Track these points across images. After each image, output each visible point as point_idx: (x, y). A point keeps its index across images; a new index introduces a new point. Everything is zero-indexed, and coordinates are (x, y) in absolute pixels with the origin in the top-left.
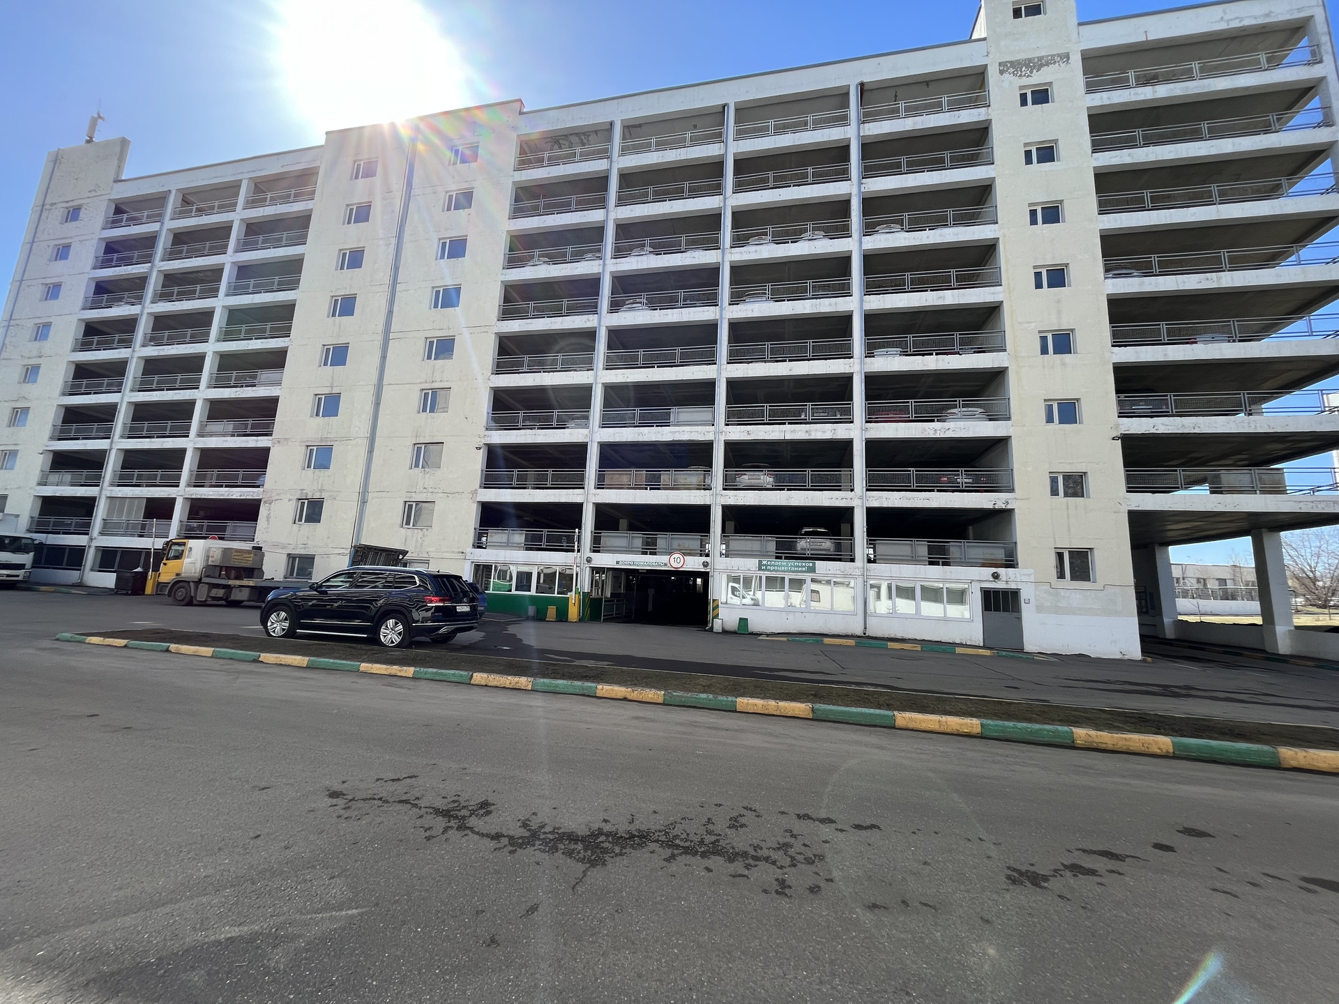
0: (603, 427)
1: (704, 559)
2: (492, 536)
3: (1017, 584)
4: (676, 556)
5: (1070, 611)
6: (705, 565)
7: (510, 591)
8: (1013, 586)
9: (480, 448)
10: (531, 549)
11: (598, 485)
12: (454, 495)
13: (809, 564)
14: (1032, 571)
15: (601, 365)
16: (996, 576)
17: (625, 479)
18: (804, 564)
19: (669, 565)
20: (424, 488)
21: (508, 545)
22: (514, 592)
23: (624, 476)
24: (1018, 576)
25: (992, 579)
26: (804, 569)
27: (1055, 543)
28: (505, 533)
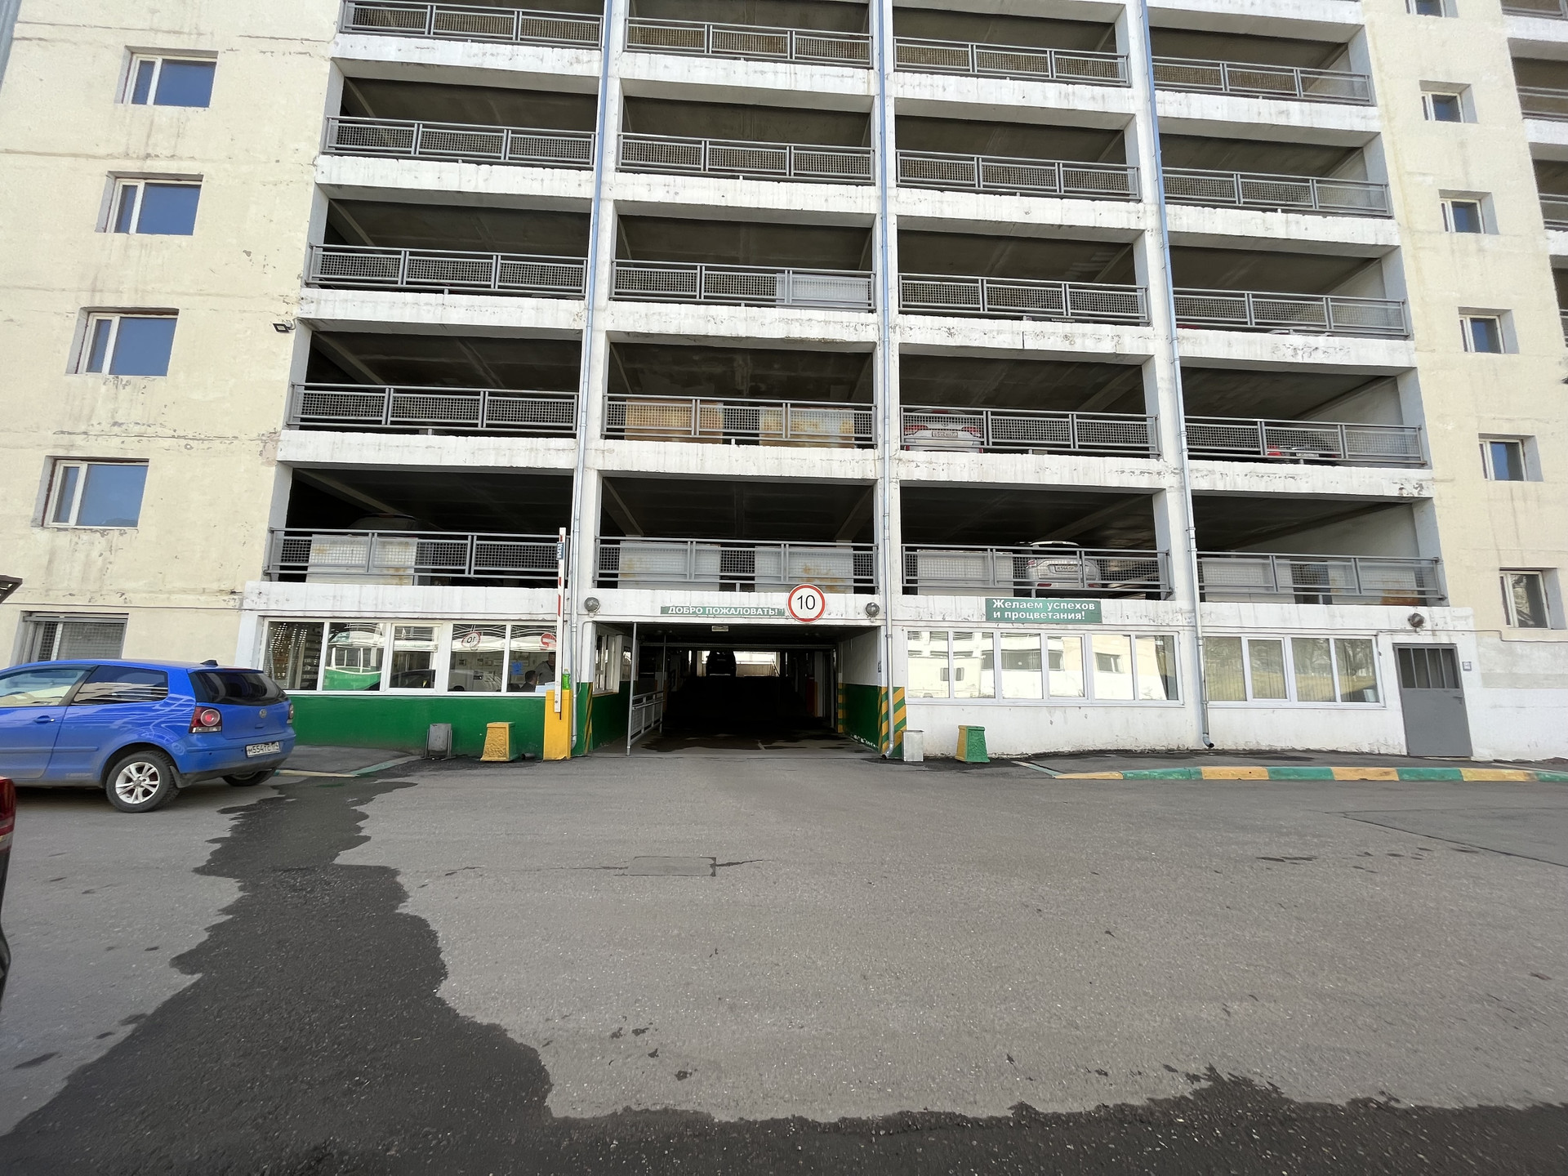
0: (615, 300)
1: (866, 599)
2: (321, 551)
3: (1449, 636)
4: (805, 592)
5: (1534, 681)
6: (872, 611)
7: (376, 687)
8: (1444, 639)
9: (287, 330)
10: (433, 581)
11: (608, 430)
12: (206, 444)
13: (1089, 604)
14: (1468, 611)
15: (610, 160)
16: (1417, 622)
17: (675, 421)
18: (1078, 606)
19: (788, 613)
20: (115, 424)
21: (369, 572)
22: (386, 690)
23: (673, 411)
24: (1449, 620)
25: (1409, 627)
26: (1079, 616)
27: (1500, 560)
28: (360, 543)
